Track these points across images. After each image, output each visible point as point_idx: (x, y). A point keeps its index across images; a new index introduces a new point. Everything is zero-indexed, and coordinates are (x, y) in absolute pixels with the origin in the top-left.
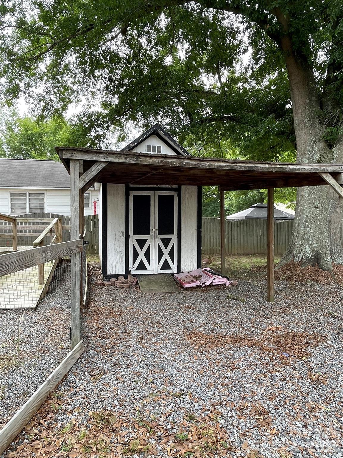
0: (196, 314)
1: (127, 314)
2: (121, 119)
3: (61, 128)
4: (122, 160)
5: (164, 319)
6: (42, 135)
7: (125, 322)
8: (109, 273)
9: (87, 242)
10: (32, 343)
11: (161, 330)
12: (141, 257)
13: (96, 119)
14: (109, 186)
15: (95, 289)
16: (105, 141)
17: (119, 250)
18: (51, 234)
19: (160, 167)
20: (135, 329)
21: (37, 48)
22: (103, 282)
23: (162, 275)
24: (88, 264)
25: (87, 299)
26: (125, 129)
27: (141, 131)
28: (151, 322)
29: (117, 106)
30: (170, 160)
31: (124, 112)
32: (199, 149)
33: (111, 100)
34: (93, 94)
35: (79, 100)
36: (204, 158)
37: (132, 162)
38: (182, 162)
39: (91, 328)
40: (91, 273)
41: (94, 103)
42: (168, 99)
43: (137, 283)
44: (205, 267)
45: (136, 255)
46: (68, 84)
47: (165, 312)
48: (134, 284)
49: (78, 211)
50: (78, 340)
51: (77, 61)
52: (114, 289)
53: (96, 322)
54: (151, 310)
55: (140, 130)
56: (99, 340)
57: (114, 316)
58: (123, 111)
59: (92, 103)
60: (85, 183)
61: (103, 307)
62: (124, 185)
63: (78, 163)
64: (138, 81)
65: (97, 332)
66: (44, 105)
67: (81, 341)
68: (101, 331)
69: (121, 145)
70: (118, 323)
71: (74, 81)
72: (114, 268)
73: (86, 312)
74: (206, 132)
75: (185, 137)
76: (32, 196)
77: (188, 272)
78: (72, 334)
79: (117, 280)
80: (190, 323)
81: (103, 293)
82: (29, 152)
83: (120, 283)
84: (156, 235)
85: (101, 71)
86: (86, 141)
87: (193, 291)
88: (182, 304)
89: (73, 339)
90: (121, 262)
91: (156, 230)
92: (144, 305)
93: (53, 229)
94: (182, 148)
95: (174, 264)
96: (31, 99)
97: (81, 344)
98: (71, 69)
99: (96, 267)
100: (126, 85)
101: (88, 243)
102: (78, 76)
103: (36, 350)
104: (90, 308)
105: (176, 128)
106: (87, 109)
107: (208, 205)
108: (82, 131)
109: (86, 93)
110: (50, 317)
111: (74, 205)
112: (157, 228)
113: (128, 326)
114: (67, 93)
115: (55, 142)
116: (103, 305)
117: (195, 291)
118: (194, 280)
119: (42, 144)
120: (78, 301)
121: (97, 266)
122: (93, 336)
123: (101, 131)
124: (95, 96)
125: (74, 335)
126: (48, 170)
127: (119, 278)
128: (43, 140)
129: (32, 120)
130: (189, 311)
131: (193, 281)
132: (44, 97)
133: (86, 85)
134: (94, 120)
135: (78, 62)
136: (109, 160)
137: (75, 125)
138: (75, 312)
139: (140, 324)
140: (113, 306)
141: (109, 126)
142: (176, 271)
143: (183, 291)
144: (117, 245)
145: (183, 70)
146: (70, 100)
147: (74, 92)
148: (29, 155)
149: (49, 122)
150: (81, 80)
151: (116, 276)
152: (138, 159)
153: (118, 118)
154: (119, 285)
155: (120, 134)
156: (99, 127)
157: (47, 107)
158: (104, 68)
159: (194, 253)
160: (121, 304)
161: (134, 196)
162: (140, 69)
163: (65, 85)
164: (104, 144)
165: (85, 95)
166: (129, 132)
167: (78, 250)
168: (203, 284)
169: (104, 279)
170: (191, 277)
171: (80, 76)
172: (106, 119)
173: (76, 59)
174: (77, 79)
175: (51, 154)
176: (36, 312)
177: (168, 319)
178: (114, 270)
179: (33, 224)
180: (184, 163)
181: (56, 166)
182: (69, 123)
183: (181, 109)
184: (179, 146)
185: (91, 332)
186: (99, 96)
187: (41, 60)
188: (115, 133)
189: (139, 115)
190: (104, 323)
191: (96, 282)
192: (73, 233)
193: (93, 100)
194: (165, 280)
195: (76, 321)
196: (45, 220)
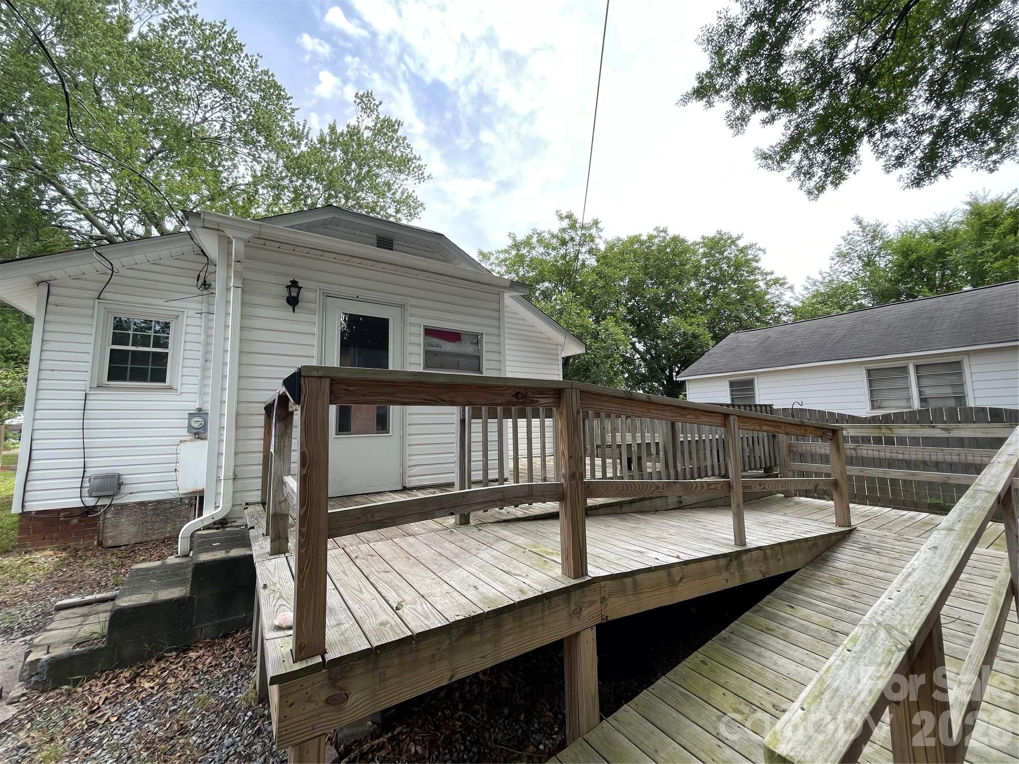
76: (923, 372)
196: (966, 431)
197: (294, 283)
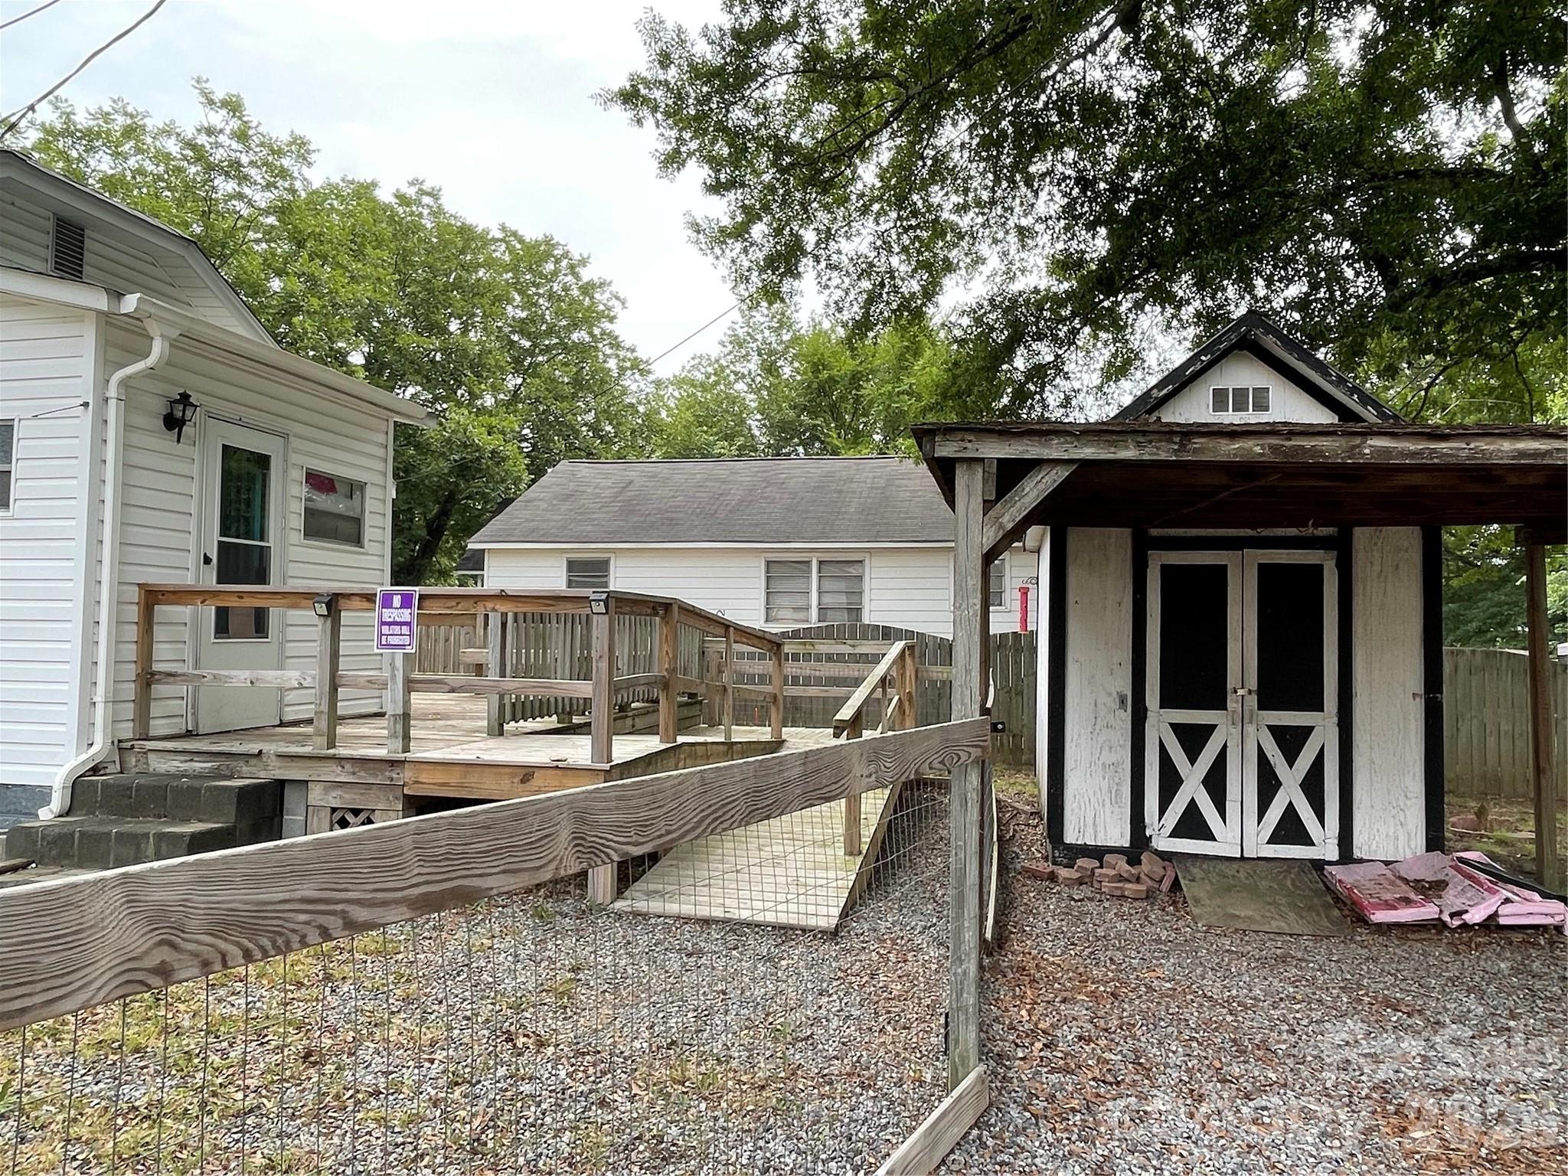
0: (1425, 1034)
1: (1140, 997)
2: (1119, 304)
3: (917, 353)
4: (1129, 453)
5: (1285, 1036)
6: (860, 380)
7: (1134, 1025)
8: (1071, 837)
9: (1000, 726)
10: (826, 1047)
11: (1273, 1076)
12: (1192, 789)
13: (1031, 315)
14: (1076, 537)
15: (1025, 889)
16: (1062, 383)
17: (1108, 758)
18: (884, 692)
19: (1268, 467)
20: (1171, 1055)
21: (855, 121)
22: (1052, 867)
23: (1273, 864)
24: (997, 801)
25: (996, 922)
26: (1132, 338)
27: (1191, 337)
28: (1234, 1040)
29: (1102, 261)
30: (1307, 443)
31: (1128, 282)
32: (1424, 383)
33: (1083, 246)
34: (1023, 232)
35: (980, 260)
36: (1453, 428)
37: (1163, 456)
38: (1358, 446)
39: (1012, 1028)
40: (1008, 832)
41: (1025, 264)
42: (1294, 219)
43: (1176, 885)
44: (1459, 845)
45: (1170, 782)
46: (945, 215)
47: (1290, 1010)
48: (1166, 885)
49: (978, 626)
50: (971, 1064)
51: (972, 138)
52: (1089, 899)
53: (1028, 1007)
54: (1234, 992)
55: (1184, 333)
56: (1038, 1073)
57: (1093, 994)
58: (1122, 277)
59: (1018, 265)
60: (1001, 534)
61: (1051, 959)
62: (1127, 532)
63: (980, 470)
64: (1180, 171)
65: (1032, 1044)
66: (871, 287)
67: (981, 1068)
68: (1045, 1041)
69: (1117, 392)
70: (1106, 1023)
71: (962, 202)
72: (1090, 821)
73: (995, 968)
74: (1456, 318)
75: (1362, 344)
76: (828, 570)
77: (1387, 863)
78: (952, 1037)
79: (1101, 867)
80: (1396, 1067)
81: (1051, 907)
82: (822, 433)
83: (1112, 879)
84: (1251, 711)
85: (1050, 158)
86: (998, 386)
87: (1408, 939)
88: (1360, 986)
89: (956, 1053)
90: (1116, 802)
91: (1250, 692)
92: (1205, 972)
93: (888, 677)
94: (1355, 390)
95: (1323, 827)
96: (835, 274)
97: (980, 1076)
98: (955, 166)
99: (1025, 813)
100: (1135, 190)
101: (1003, 730)
102: (975, 184)
103: (836, 1072)
104: (1006, 956)
105: (1325, 317)
106: (1004, 287)
107: (1467, 597)
108: (984, 359)
109: (1000, 235)
110: (879, 969)
111: (964, 606)
112: (1254, 686)
113: (1143, 1039)
114: (941, 244)
115: (897, 399)
116: (1051, 951)
117: (1416, 940)
118: (1412, 896)
119: (860, 408)
120: (973, 927)
121: (1027, 808)
122: (1021, 1055)
123: (1045, 353)
124: (1029, 241)
125: (957, 1041)
126: (877, 488)
127: (1107, 858)
128: (862, 396)
129: (833, 337)
130: (1394, 1019)
131: (1407, 902)
132: (871, 265)
133: (999, 208)
134: (1026, 317)
135: (975, 142)
136: (1082, 456)
137: (961, 342)
138: (961, 961)
139: (1192, 1039)
140: (1089, 961)
141: (1074, 332)
142: (1332, 853)
143: (1362, 934)
144: (1101, 741)
145: (1350, 110)
146: (951, 263)
147: (962, 238)
148: (822, 442)
149: (884, 339)
150: (985, 196)
151: (1098, 853)
152: (1185, 445)
153: (1106, 304)
154: (1106, 887)
155: (1115, 356)
156: (1040, 340)
157: (881, 295)
158: (1059, 148)
159: (1410, 788)
160: (1119, 956)
161: (1165, 569)
162: (1185, 128)
163: (936, 221)
164: (1055, 392)
165: (996, 241)
166: (1145, 344)
167: (976, 752)
168: (1452, 915)
169: (1054, 857)
170: (1398, 882)
171: (981, 184)
172: (1066, 312)
173: (971, 133)
174: (971, 195)
175: (885, 438)
176: (836, 944)
177: (1304, 1037)
178: (1090, 830)
179: (830, 658)
180: (1367, 451)
181: (901, 474)
182: (942, 334)
183: (1347, 245)
184: (1341, 382)
185: (1014, 1042)
186: (1044, 239)
187: (865, 155)
188: (1097, 354)
189: (1183, 285)
190: (1057, 1017)
191: (1027, 864)
192: (958, 696)
193: (1023, 255)
194: (1289, 883)
195: (965, 995)
196: (867, 648)
197: (185, 398)
